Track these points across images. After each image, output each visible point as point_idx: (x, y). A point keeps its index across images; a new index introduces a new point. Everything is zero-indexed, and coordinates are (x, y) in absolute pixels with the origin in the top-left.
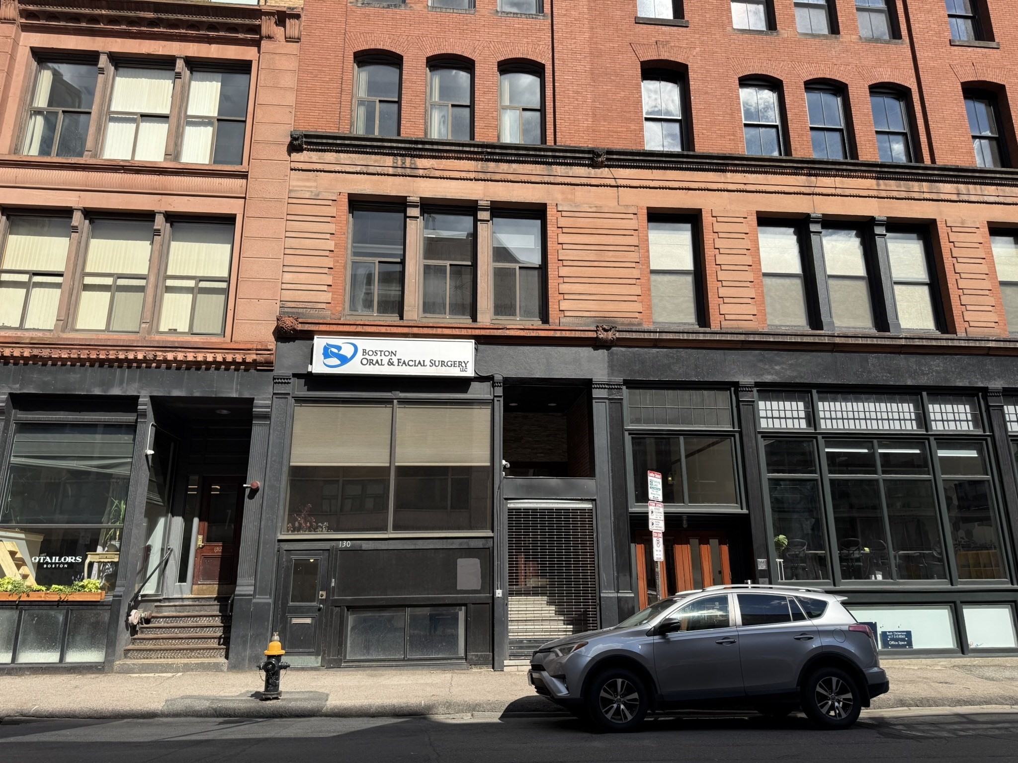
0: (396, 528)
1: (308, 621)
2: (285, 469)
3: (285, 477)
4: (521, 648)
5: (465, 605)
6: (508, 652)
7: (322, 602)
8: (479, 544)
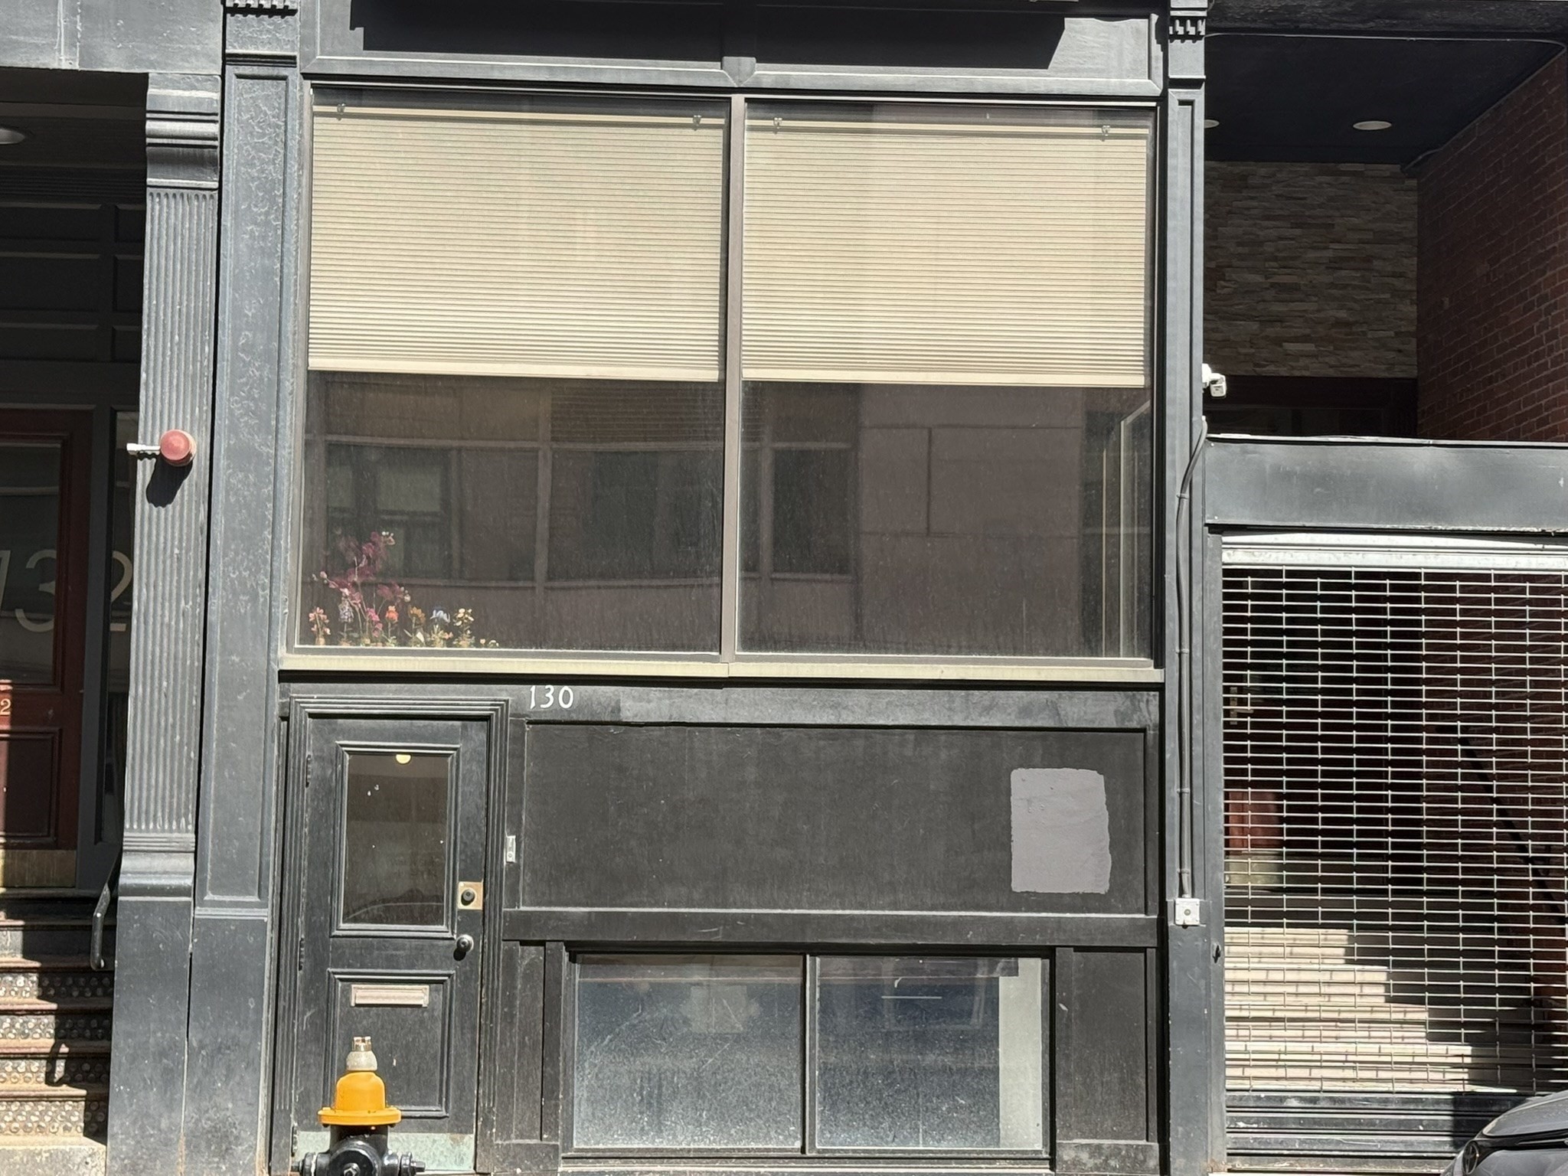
0: (755, 639)
1: (419, 995)
2: (294, 387)
3: (293, 417)
4: (1277, 1126)
5: (1047, 952)
6: (1220, 1142)
7: (468, 921)
8: (1102, 712)
